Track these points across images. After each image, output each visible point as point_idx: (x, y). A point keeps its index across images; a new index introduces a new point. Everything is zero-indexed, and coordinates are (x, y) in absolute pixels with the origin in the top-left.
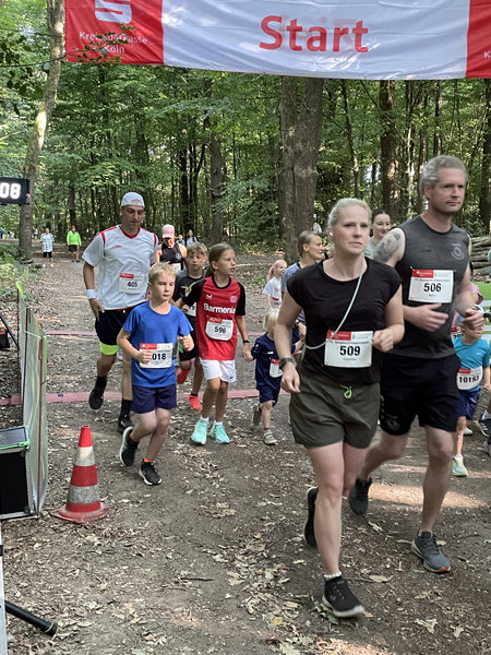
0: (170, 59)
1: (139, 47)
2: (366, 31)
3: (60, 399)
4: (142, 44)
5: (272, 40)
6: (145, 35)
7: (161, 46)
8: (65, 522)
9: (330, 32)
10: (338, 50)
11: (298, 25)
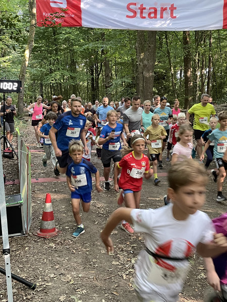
0: (85, 24)
1: (71, 19)
2: (175, 8)
3: (37, 181)
4: (72, 18)
5: (132, 14)
6: (73, 13)
7: (80, 18)
8: (40, 238)
9: (159, 9)
10: (162, 18)
11: (144, 7)
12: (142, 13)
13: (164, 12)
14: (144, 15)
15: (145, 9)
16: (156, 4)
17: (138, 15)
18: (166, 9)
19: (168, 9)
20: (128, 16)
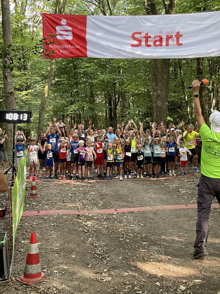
1: (76, 50)
2: (181, 36)
5: (136, 43)
6: (79, 45)
7: (86, 49)
9: (164, 37)
10: (168, 45)
11: (149, 35)
12: (147, 41)
13: (170, 40)
14: (149, 43)
15: (150, 37)
16: (161, 32)
17: (143, 43)
18: (171, 37)
19: (174, 36)
20: (133, 45)
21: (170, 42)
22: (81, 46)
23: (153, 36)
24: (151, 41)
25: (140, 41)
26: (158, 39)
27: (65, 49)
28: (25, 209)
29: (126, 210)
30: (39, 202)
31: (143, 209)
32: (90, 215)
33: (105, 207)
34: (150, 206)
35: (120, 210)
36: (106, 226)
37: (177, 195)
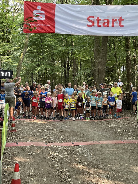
0: (57, 31)
1: (47, 28)
7: (54, 27)
9: (111, 20)
10: (113, 26)
11: (100, 19)
12: (98, 23)
13: (115, 23)
14: (100, 24)
15: (100, 20)
16: (108, 17)
17: (96, 24)
18: (116, 20)
19: (118, 20)
20: (88, 26)
21: (115, 24)
22: (51, 25)
23: (103, 19)
24: (101, 23)
25: (93, 23)
26: (106, 21)
27: (39, 26)
28: (8, 141)
29: (80, 143)
30: (17, 136)
31: (92, 143)
32: (55, 147)
33: (64, 140)
34: (97, 141)
35: (76, 143)
36: (67, 156)
37: (115, 133)
